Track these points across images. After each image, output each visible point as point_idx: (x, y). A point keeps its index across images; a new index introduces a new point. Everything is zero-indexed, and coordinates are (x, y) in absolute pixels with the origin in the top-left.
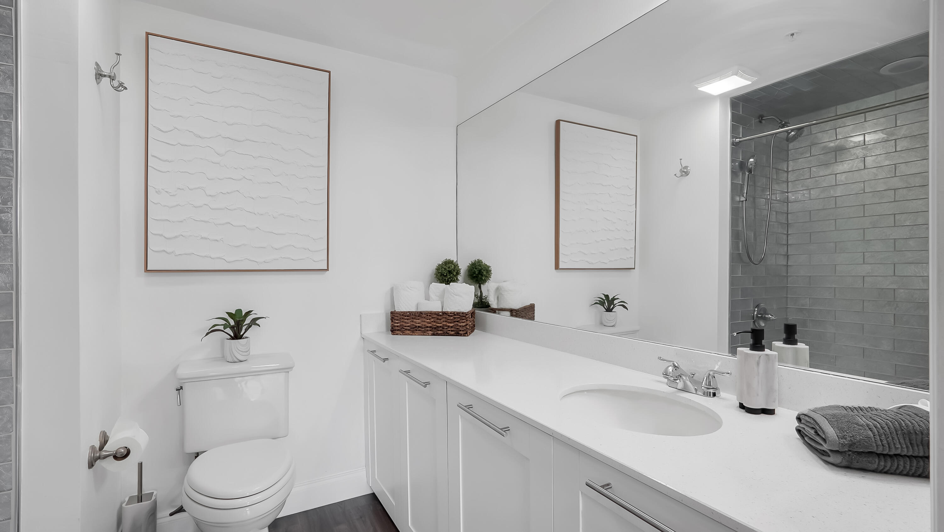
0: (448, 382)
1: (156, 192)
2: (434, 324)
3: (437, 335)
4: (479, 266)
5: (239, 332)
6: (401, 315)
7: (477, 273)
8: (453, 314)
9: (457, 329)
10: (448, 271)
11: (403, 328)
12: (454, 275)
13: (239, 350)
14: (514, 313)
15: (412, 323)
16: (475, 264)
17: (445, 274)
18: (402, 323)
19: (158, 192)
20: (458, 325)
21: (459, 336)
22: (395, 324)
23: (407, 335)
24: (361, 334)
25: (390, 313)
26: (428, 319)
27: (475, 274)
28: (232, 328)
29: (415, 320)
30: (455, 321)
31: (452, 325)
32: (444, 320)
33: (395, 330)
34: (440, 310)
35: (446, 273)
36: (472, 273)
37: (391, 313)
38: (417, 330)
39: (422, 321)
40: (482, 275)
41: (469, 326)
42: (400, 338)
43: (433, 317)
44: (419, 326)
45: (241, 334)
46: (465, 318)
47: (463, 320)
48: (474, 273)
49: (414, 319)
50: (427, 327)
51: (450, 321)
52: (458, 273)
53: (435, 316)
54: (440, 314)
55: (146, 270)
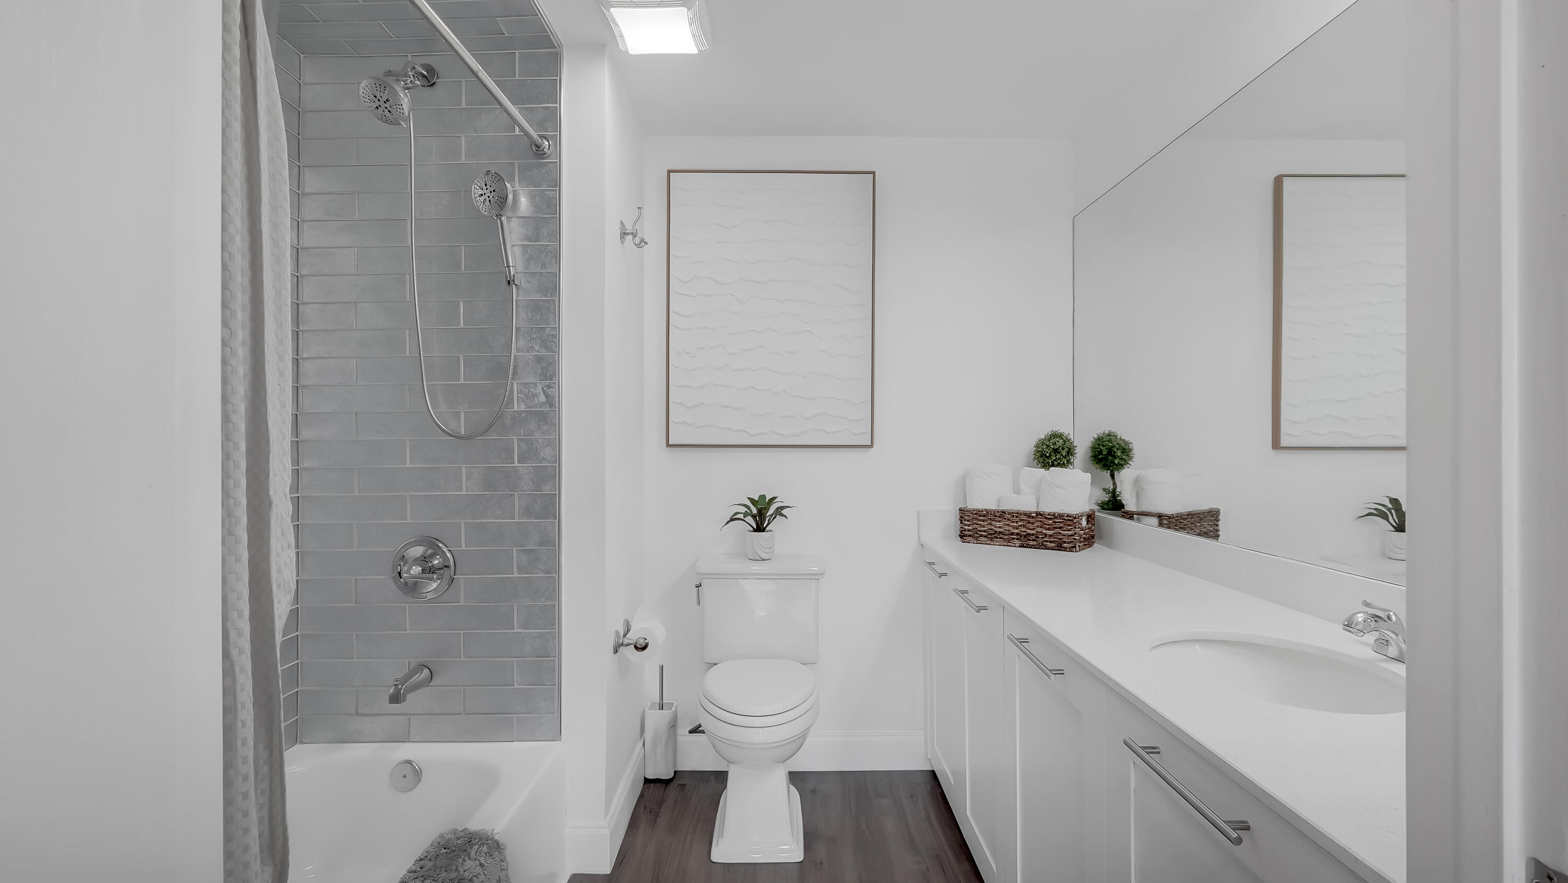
0: (1005, 607)
2: (1023, 530)
3: (1027, 547)
4: (1109, 441)
5: (762, 524)
6: (973, 514)
7: (1106, 453)
8: (1052, 516)
9: (1060, 539)
10: (1053, 449)
11: (977, 534)
12: (1062, 455)
13: (762, 545)
14: (1168, 521)
15: (990, 527)
16: (1103, 438)
17: (1048, 455)
18: (975, 526)
20: (1061, 533)
21: (1062, 550)
22: (965, 527)
23: (983, 544)
24: (919, 538)
25: (958, 510)
26: (1014, 522)
27: (1102, 455)
28: (754, 517)
29: (994, 523)
30: (1056, 528)
31: (1050, 532)
32: (1039, 524)
33: (966, 536)
34: (1035, 510)
35: (1049, 452)
36: (1097, 453)
37: (960, 510)
38: (997, 538)
39: (1005, 524)
40: (1115, 457)
41: (1080, 536)
42: (973, 548)
43: (1021, 520)
44: (1001, 532)
45: (765, 526)
46: (1072, 524)
47: (1069, 525)
48: (1100, 452)
49: (993, 521)
50: (1013, 534)
51: (1048, 527)
52: (1070, 452)
53: (1024, 518)
54: (1032, 515)
55: (668, 445)
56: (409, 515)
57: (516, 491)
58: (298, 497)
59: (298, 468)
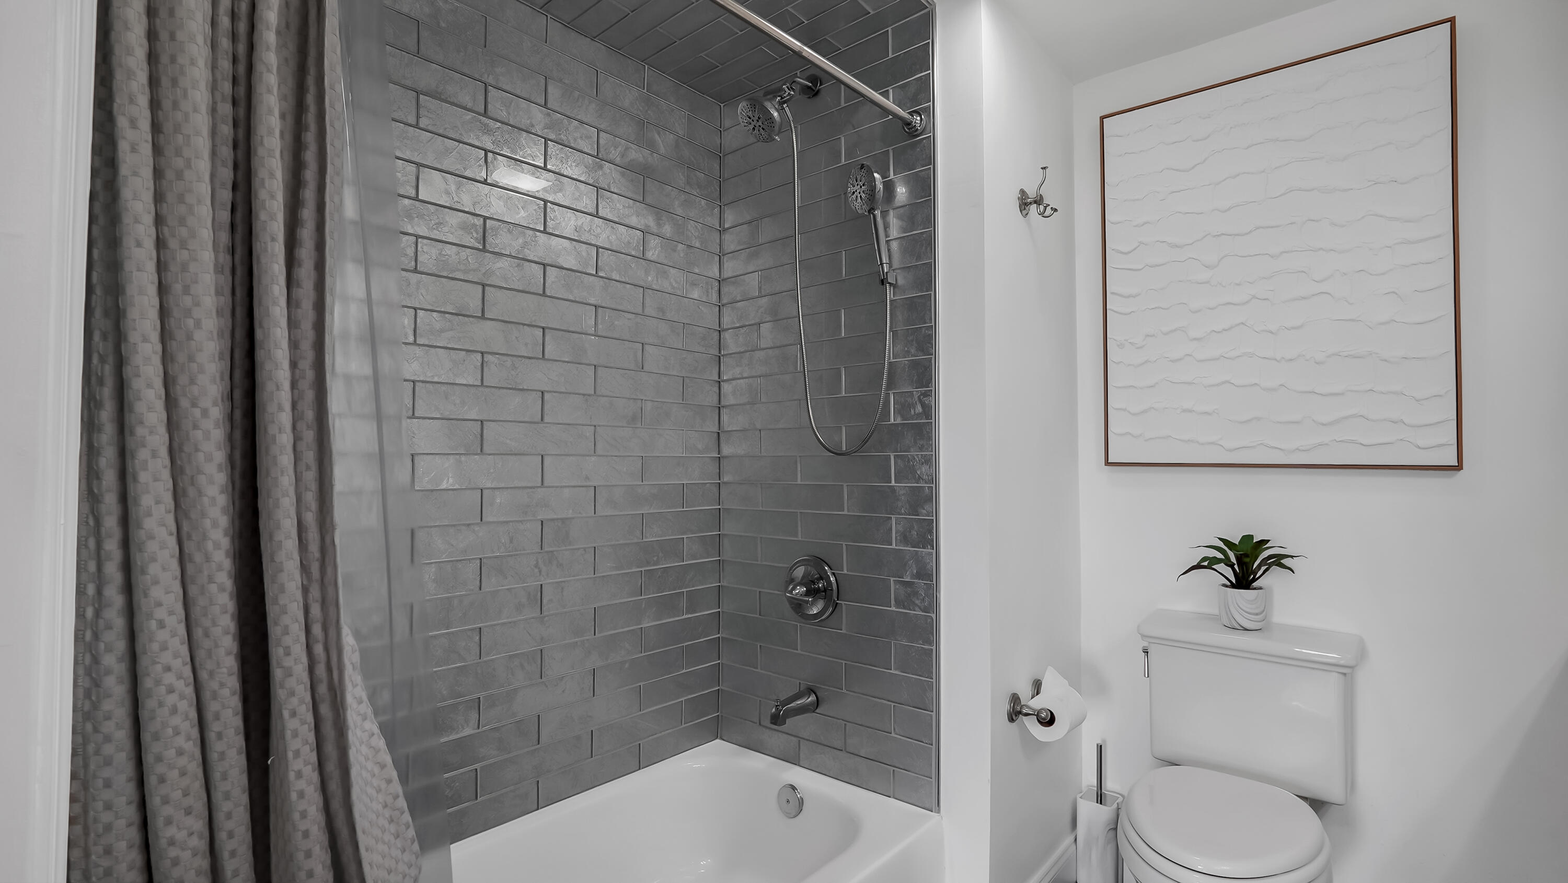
1: (1118, 346)
5: (1245, 577)
13: (1242, 609)
19: (1121, 346)
28: (1233, 566)
45: (1248, 580)
55: (1107, 463)
56: (800, 534)
57: (893, 515)
58: (720, 509)
59: (719, 482)
